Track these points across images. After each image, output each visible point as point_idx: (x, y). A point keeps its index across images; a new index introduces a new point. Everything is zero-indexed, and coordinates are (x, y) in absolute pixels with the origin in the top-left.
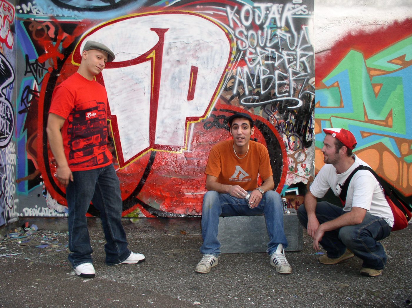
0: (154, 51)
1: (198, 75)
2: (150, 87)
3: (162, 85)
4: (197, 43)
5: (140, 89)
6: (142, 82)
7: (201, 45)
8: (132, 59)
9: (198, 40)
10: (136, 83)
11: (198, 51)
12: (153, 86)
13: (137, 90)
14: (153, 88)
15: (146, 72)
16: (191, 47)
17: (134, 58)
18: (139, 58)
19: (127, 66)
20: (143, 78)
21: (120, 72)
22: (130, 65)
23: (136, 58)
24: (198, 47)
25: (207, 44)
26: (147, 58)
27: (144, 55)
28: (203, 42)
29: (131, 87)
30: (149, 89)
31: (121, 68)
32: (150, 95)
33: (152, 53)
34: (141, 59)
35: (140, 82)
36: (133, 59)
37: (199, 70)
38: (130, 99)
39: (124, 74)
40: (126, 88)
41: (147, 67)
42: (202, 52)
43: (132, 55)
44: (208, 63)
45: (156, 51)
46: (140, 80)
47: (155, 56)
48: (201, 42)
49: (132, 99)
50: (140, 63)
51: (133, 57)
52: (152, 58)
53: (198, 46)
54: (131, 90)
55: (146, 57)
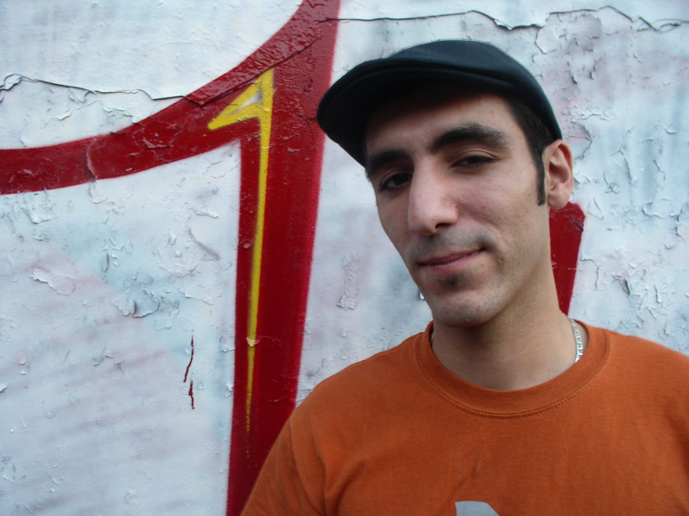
0: (267, 80)
1: (580, 266)
2: (230, 346)
3: (319, 337)
4: (578, 28)
5: (157, 355)
6: (176, 305)
7: (609, 47)
8: (106, 130)
9: (586, 12)
10: (129, 308)
11: (584, 83)
12: (252, 342)
13: (140, 362)
14: (251, 354)
15: (204, 233)
16: (539, 58)
17: (121, 124)
18: (153, 125)
19: (67, 181)
20: (180, 277)
21: (22, 226)
22: (85, 177)
23: (136, 126)
24: (586, 61)
25: (648, 35)
26: (214, 125)
27: (190, 103)
28: (621, 22)
29: (92, 335)
30: (219, 362)
31: (29, 195)
32: (226, 406)
33: (252, 91)
34: (166, 134)
35: (160, 306)
36: (115, 129)
37: (589, 226)
38: (84, 427)
39: (45, 239)
40: (55, 345)
41: (215, 192)
42: (610, 98)
43: (109, 103)
44: (650, 181)
45: (277, 79)
46: (156, 291)
47: (269, 109)
48: (609, 21)
49: (100, 423)
50: (159, 163)
51: (109, 115)
52: (249, 127)
53: (588, 49)
54: (98, 361)
55: (209, 117)
